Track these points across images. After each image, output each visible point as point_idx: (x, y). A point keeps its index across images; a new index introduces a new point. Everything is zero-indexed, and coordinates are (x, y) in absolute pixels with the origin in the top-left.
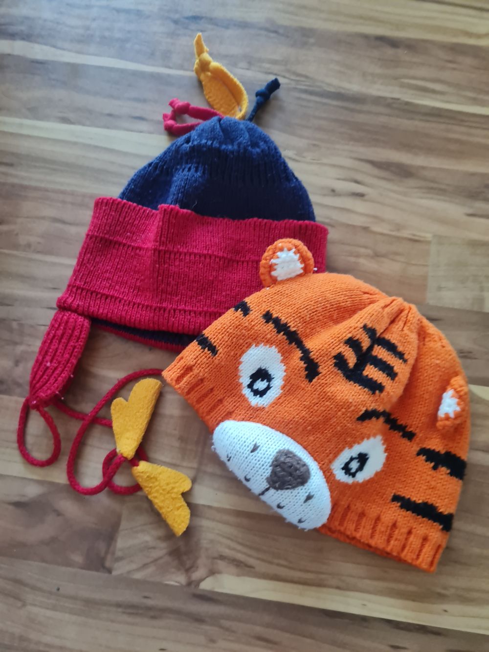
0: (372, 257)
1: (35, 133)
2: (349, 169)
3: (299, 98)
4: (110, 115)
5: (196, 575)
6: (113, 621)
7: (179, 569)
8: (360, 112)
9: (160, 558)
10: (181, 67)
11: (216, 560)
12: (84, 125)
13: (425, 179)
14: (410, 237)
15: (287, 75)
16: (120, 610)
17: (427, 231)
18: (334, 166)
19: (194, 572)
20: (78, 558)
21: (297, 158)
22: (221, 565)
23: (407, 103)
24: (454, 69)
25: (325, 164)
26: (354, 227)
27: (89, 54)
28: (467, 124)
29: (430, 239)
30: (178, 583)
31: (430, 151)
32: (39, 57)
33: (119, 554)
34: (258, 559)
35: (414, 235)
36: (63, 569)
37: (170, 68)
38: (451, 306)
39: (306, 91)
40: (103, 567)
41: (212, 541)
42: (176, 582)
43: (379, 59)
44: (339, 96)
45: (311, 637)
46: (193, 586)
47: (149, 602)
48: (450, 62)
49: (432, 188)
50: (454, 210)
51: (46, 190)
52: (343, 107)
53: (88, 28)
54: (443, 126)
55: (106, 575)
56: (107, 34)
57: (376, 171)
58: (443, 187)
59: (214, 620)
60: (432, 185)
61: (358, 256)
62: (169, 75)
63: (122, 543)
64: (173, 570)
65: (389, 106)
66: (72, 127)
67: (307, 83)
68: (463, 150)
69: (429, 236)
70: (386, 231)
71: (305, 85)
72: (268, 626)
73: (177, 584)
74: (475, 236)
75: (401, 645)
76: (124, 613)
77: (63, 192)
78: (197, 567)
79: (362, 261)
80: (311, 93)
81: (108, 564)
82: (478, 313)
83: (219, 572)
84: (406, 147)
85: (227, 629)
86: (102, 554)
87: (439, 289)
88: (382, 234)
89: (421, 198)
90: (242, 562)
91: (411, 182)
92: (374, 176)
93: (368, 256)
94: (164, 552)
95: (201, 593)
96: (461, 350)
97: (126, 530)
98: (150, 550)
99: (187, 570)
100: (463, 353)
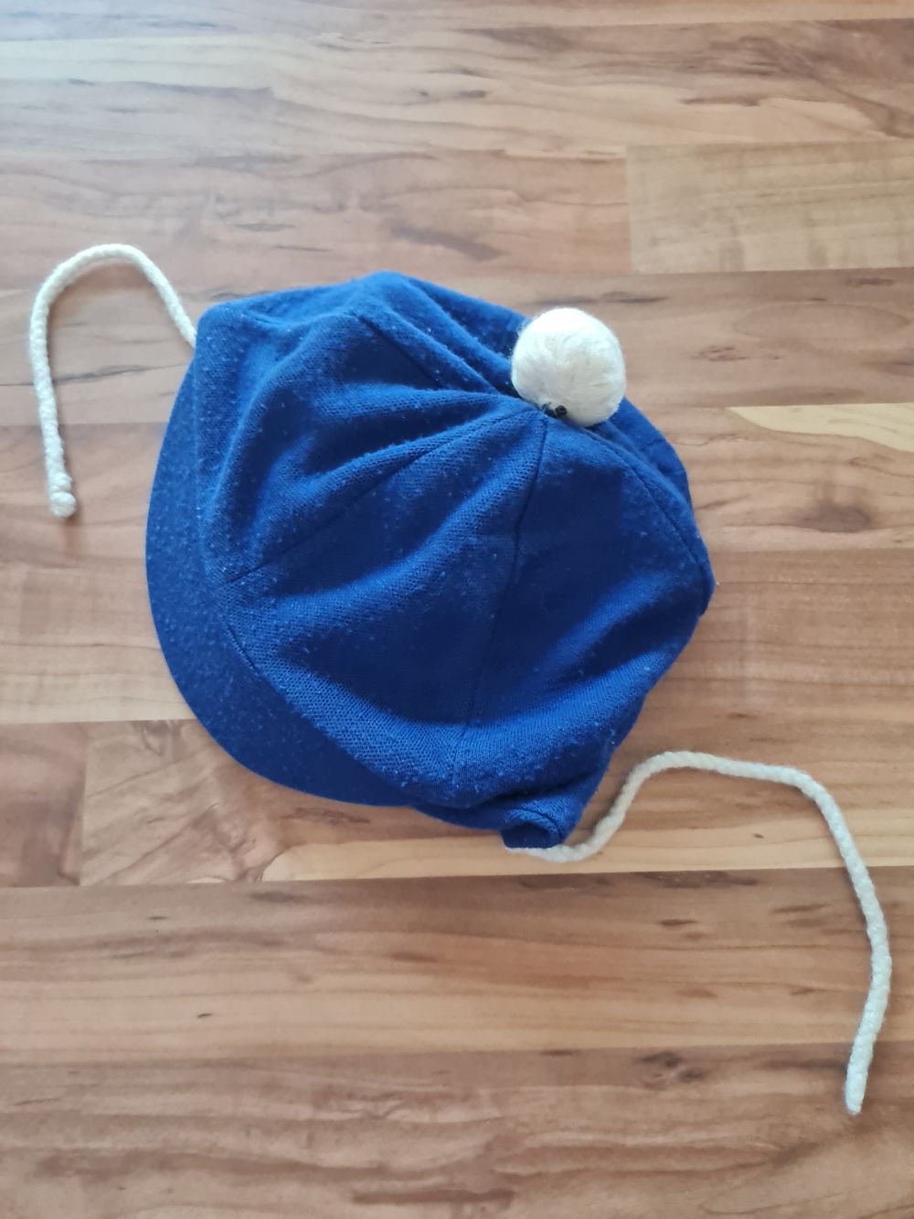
0: (518, 204)
2: (448, 50)
5: (252, 857)
6: (94, 978)
7: (217, 851)
9: (177, 836)
11: (290, 820)
13: (595, 49)
14: (584, 156)
16: (106, 953)
17: (614, 140)
18: (419, 49)
19: (249, 850)
20: (6, 867)
21: (346, 44)
22: (301, 826)
25: (400, 48)
26: (473, 153)
29: (622, 156)
30: (218, 877)
33: (89, 843)
35: (591, 152)
38: (681, 271)
40: (61, 874)
42: (215, 877)
45: (503, 935)
46: (250, 879)
47: (165, 927)
49: (612, 64)
50: (661, 96)
55: (69, 889)
57: (501, 48)
58: (631, 58)
59: (302, 938)
60: (611, 57)
61: (489, 205)
63: (91, 822)
64: (205, 855)
69: (620, 151)
70: (536, 154)
72: (412, 928)
73: (218, 881)
74: (706, 137)
75: (682, 918)
76: (115, 957)
78: (254, 841)
79: (498, 213)
81: (68, 867)
82: (733, 275)
83: (299, 842)
85: (330, 951)
86: (56, 849)
87: (654, 242)
88: (530, 159)
89: (595, 84)
90: (342, 814)
91: (572, 58)
92: (498, 57)
93: (509, 202)
94: (183, 822)
95: (269, 889)
96: (713, 347)
97: (99, 793)
98: (153, 824)
99: (234, 850)
100: (717, 351)
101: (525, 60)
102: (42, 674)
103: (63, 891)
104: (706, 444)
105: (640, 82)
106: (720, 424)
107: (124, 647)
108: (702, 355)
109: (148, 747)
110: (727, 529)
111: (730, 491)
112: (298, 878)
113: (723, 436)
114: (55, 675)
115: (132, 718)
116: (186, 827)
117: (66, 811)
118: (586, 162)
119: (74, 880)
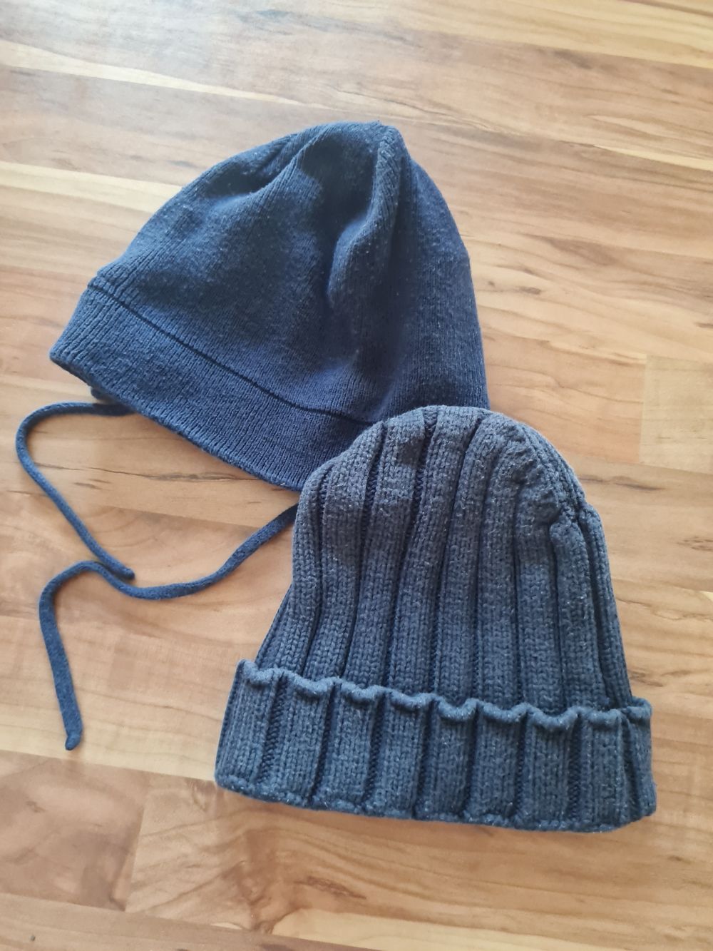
0: (553, 389)
1: (15, 183)
2: (516, 250)
3: (438, 140)
4: (137, 158)
5: (267, 912)
7: (240, 902)
8: (532, 163)
9: (209, 883)
10: (252, 88)
11: (301, 886)
12: (93, 172)
14: (613, 357)
15: (419, 104)
17: (638, 348)
18: (492, 245)
19: (265, 906)
20: (68, 884)
22: (310, 892)
23: (605, 153)
24: (676, 103)
25: (479, 243)
26: (524, 339)
27: (106, 63)
28: (695, 186)
29: (644, 362)
30: (238, 925)
31: (640, 225)
32: (25, 65)
33: (137, 876)
34: (371, 882)
35: (619, 355)
36: (44, 904)
37: (234, 88)
38: (678, 468)
39: (447, 130)
40: (112, 900)
41: (294, 854)
42: (235, 924)
43: (561, 85)
44: (500, 138)
46: (262, 931)
48: (669, 92)
49: (645, 283)
50: (681, 317)
51: (31, 274)
52: (504, 156)
53: (104, 23)
54: (660, 189)
55: (116, 913)
56: (134, 33)
57: (558, 255)
58: (661, 281)
60: (645, 277)
61: (532, 386)
62: (232, 99)
63: (142, 857)
64: (229, 903)
65: (577, 155)
66: (75, 174)
67: (450, 118)
68: (693, 227)
69: (642, 357)
70: (574, 349)
71: (446, 121)
73: (236, 928)
77: (56, 277)
78: (270, 898)
79: (537, 394)
80: (457, 133)
81: (118, 895)
83: (307, 906)
84: (604, 219)
86: (110, 877)
87: (660, 439)
88: (569, 353)
89: (629, 298)
90: (344, 888)
91: (613, 272)
92: (555, 263)
93: (547, 386)
94: (216, 871)
95: (277, 942)
96: (696, 537)
97: (151, 835)
98: (190, 869)
99: (253, 904)
100: (699, 542)
101: (577, 269)
102: (121, 725)
103: (110, 913)
104: (680, 619)
105: (667, 303)
106: (693, 604)
107: (188, 712)
108: (686, 542)
109: (196, 802)
110: (687, 695)
111: (696, 663)
112: (302, 937)
113: (694, 615)
114: (131, 727)
115: (187, 775)
116: (216, 877)
117: (124, 847)
118: (613, 362)
119: (121, 906)
